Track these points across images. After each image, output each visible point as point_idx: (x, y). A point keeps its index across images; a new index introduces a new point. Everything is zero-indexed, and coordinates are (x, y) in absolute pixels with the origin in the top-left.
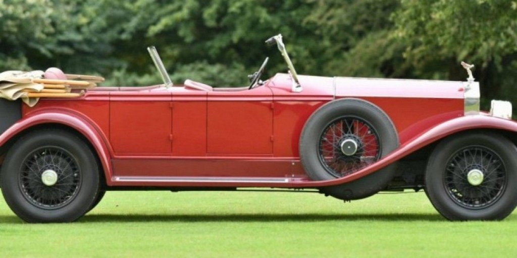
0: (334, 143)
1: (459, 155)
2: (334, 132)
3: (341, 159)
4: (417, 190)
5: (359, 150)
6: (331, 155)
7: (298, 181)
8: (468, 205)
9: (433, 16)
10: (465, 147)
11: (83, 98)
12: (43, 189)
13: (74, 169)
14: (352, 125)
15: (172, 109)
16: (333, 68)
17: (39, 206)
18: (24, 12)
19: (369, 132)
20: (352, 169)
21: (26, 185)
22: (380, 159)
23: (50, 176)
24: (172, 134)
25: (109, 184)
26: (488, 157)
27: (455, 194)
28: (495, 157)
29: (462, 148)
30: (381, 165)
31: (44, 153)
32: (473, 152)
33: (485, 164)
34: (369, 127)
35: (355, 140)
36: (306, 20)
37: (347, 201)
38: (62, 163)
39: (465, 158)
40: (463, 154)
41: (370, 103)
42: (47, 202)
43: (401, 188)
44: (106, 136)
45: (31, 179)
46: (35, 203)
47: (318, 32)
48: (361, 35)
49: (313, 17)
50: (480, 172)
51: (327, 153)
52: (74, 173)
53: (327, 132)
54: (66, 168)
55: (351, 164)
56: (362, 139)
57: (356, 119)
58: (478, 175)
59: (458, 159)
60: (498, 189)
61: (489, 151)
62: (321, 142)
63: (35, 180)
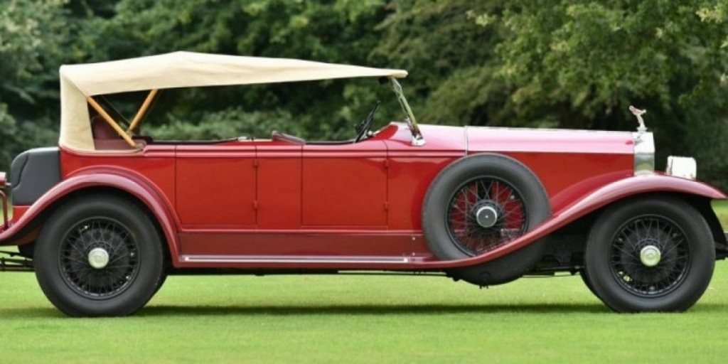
0: (466, 211)
1: (630, 227)
2: (466, 197)
3: (476, 232)
4: (573, 272)
5: (500, 220)
6: (462, 227)
7: (419, 260)
8: (641, 292)
9: (553, 47)
10: (637, 217)
11: (141, 153)
12: (90, 272)
13: (131, 248)
14: (490, 188)
15: (256, 167)
17: (85, 295)
18: (4, 44)
19: (513, 197)
20: (490, 245)
21: (68, 267)
22: (527, 232)
23: (100, 257)
24: (256, 200)
25: (176, 265)
26: (667, 230)
27: (622, 277)
28: (676, 230)
29: (634, 218)
30: (528, 239)
32: (647, 223)
33: (662, 238)
34: (512, 191)
35: (495, 208)
37: (484, 286)
38: (114, 240)
39: (637, 231)
40: (634, 225)
41: (513, 159)
42: (95, 290)
43: (551, 271)
44: (172, 203)
45: (74, 259)
46: (80, 291)
48: (444, 73)
49: (382, 49)
50: (657, 249)
51: (457, 225)
52: (130, 252)
53: (458, 197)
54: (120, 246)
55: (489, 238)
56: (503, 207)
57: (495, 180)
58: (654, 253)
59: (627, 233)
60: (679, 271)
61: (669, 221)
62: (451, 210)
63: (80, 262)
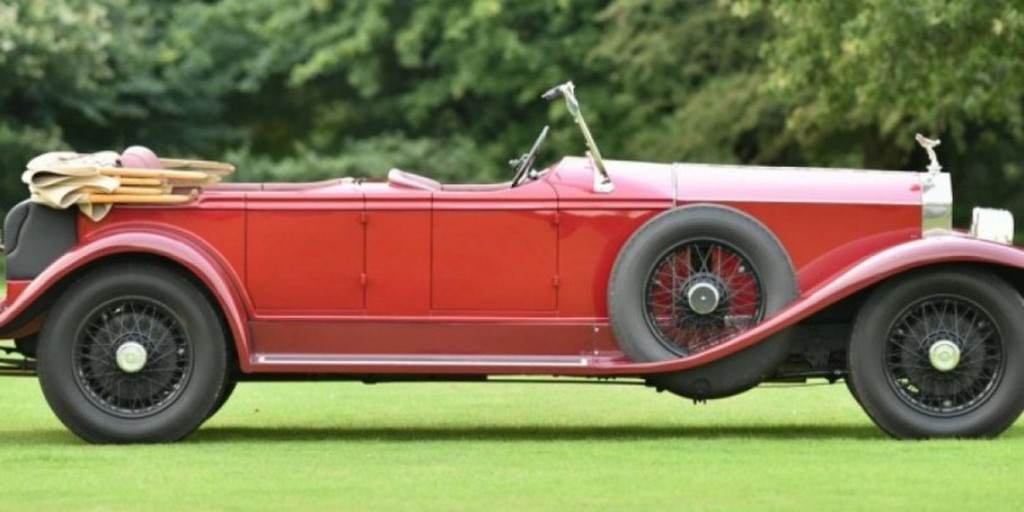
0: (674, 290)
1: (914, 313)
2: (674, 269)
3: (688, 320)
4: (832, 379)
5: (723, 302)
6: (669, 312)
7: (606, 362)
8: (930, 408)
9: (845, 47)
10: (925, 298)
11: (195, 204)
12: (120, 377)
13: (179, 341)
14: (708, 254)
15: (365, 224)
16: (645, 146)
17: (112, 412)
18: (57, 40)
19: (742, 269)
20: (709, 340)
21: (86, 371)
22: (763, 320)
23: (132, 355)
24: (365, 272)
25: (245, 369)
26: (969, 317)
27: (905, 387)
28: (983, 317)
29: (919, 300)
30: (765, 332)
31: (118, 310)
32: (939, 306)
34: (741, 260)
35: (715, 285)
36: (592, 54)
37: (700, 400)
38: (155, 329)
40: (920, 310)
41: (742, 213)
42: (126, 404)
43: (800, 376)
44: (240, 277)
45: (96, 359)
46: (104, 406)
47: (614, 77)
48: (696, 82)
49: (607, 48)
50: (955, 346)
51: (661, 309)
52: (178, 348)
53: (661, 269)
54: (163, 338)
55: (708, 330)
56: (729, 282)
57: (717, 244)
58: (950, 351)
59: (911, 321)
60: (987, 377)
61: (971, 304)
62: (651, 288)
63: (104, 362)
